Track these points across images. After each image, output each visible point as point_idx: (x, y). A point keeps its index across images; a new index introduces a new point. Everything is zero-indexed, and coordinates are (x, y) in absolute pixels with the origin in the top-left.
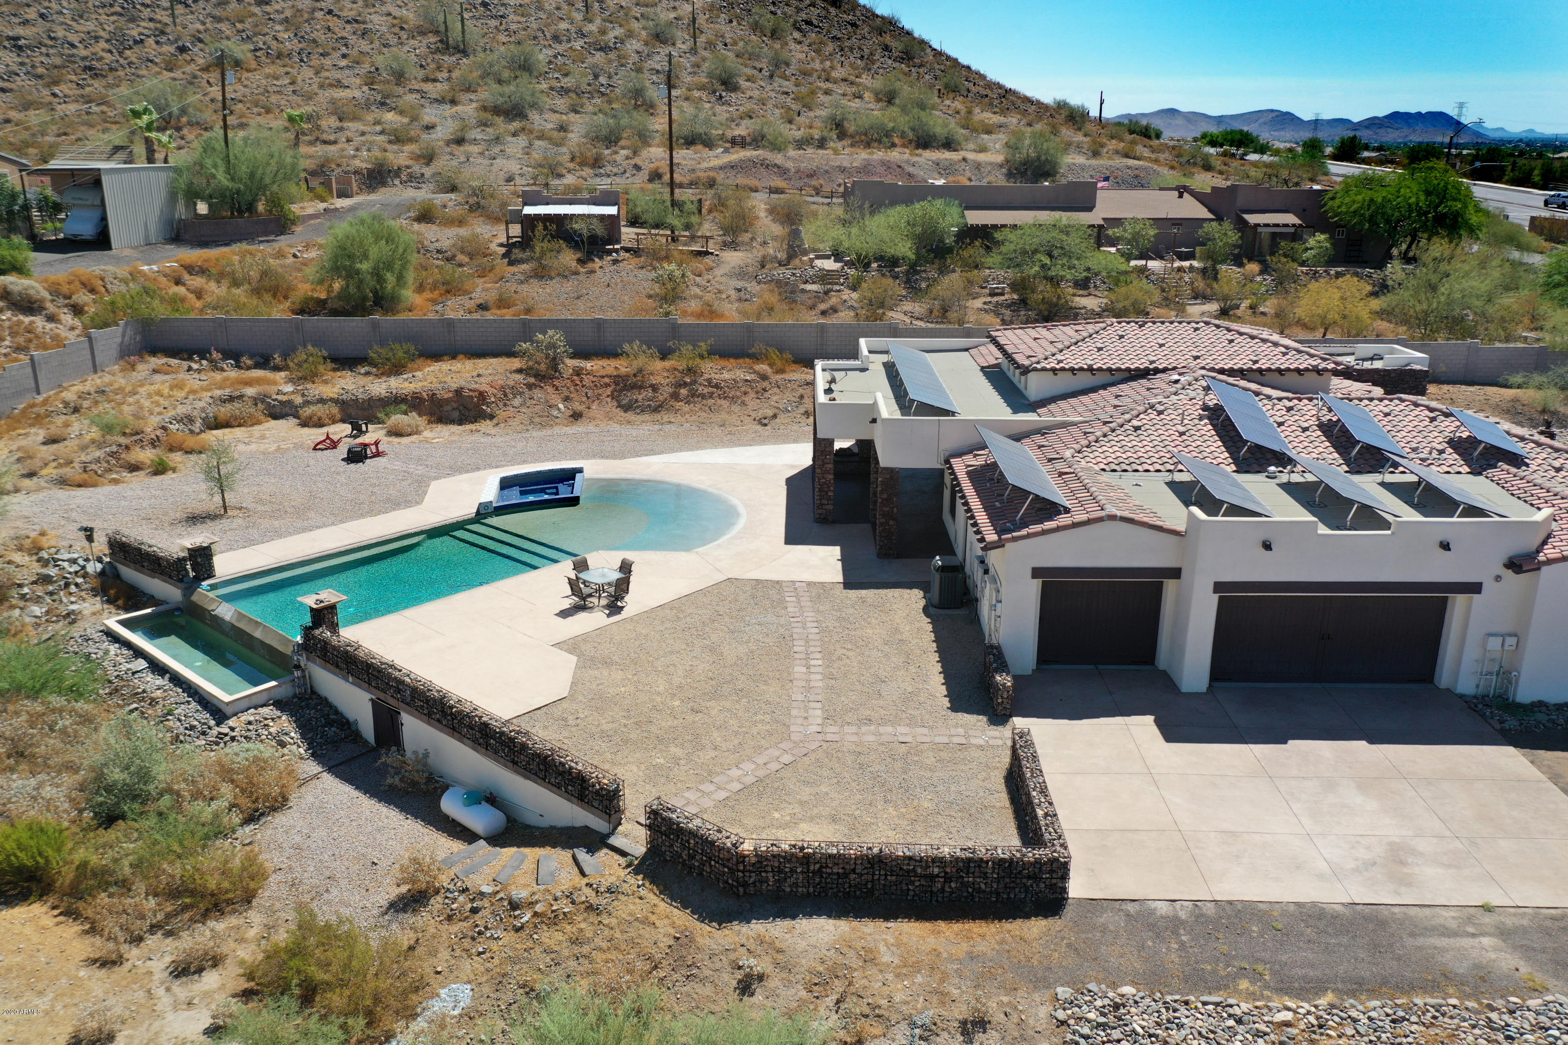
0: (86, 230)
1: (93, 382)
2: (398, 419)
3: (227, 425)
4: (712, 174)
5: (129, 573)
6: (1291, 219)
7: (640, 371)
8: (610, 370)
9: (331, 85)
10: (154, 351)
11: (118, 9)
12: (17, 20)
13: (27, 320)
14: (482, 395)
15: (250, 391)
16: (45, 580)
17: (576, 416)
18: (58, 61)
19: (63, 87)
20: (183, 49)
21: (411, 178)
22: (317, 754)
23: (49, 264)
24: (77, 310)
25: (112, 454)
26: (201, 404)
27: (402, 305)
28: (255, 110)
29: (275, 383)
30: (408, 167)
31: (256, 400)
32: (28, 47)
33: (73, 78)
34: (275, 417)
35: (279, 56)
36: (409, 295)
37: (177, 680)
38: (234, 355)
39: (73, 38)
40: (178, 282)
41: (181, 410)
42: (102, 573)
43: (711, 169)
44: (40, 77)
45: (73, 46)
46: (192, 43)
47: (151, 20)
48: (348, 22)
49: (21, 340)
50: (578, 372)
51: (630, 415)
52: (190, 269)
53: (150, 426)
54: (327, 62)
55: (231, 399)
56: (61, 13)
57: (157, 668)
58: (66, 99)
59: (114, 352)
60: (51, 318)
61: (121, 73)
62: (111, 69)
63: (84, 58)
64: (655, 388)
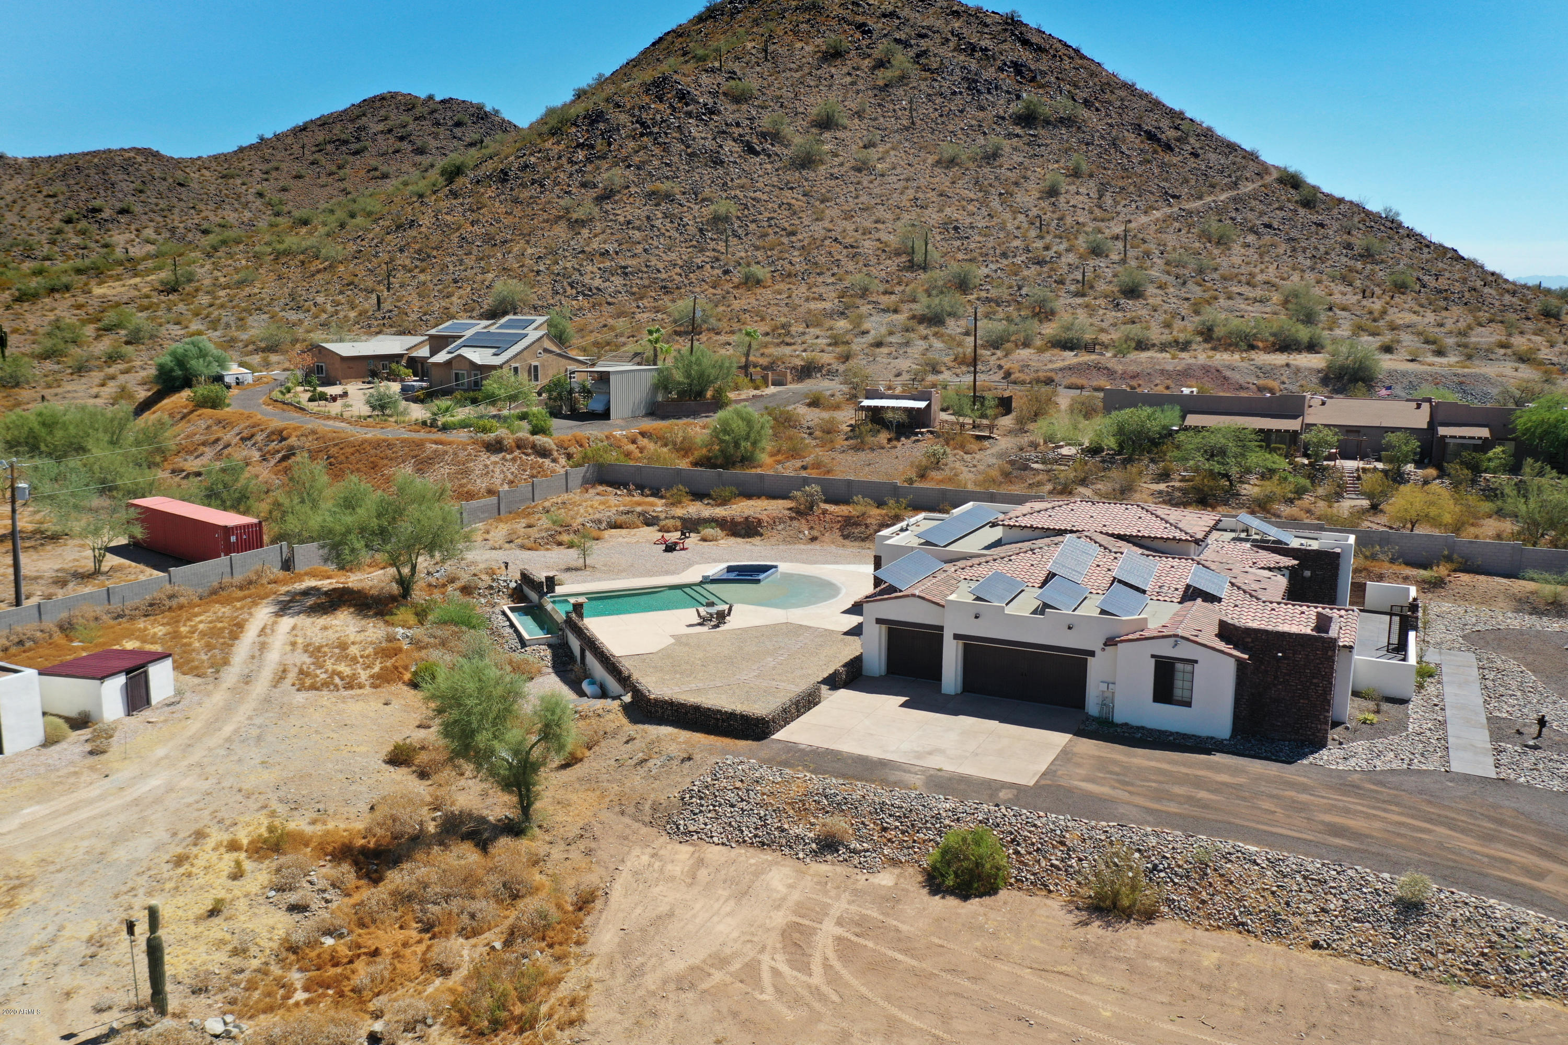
0: (598, 407)
1: (565, 497)
2: (708, 531)
3: (620, 527)
4: (1052, 374)
5: (526, 590)
6: (1484, 432)
7: (863, 514)
8: (846, 513)
9: (814, 299)
10: (602, 482)
11: (694, 243)
12: (629, 254)
13: (540, 460)
14: (760, 521)
15: (639, 509)
16: (491, 587)
17: (813, 539)
18: (646, 282)
19: (645, 301)
20: (726, 272)
21: (829, 372)
22: (553, 667)
23: (571, 428)
24: (569, 456)
25: (551, 536)
26: (610, 514)
27: (756, 464)
28: (756, 318)
29: (656, 505)
30: (829, 365)
31: (640, 514)
32: (631, 273)
33: (653, 294)
34: (648, 525)
35: (789, 275)
36: (764, 458)
37: (516, 631)
38: (641, 487)
39: (660, 266)
40: (634, 442)
41: (597, 516)
42: (515, 589)
43: (1052, 370)
44: (634, 294)
45: (659, 271)
46: (735, 267)
47: (714, 250)
48: (846, 247)
49: (535, 472)
50: (824, 512)
51: (847, 542)
52: (643, 434)
53: (575, 525)
54: (820, 279)
55: (628, 513)
56: (657, 247)
57: (512, 625)
58: (644, 310)
59: (580, 481)
60: (554, 461)
61: (683, 291)
62: (678, 288)
63: (663, 280)
64: (867, 526)
